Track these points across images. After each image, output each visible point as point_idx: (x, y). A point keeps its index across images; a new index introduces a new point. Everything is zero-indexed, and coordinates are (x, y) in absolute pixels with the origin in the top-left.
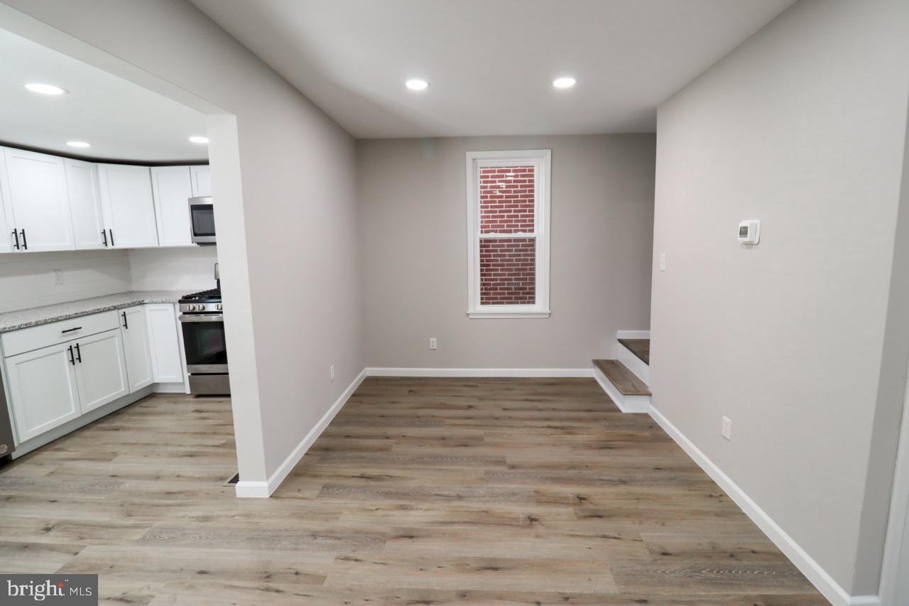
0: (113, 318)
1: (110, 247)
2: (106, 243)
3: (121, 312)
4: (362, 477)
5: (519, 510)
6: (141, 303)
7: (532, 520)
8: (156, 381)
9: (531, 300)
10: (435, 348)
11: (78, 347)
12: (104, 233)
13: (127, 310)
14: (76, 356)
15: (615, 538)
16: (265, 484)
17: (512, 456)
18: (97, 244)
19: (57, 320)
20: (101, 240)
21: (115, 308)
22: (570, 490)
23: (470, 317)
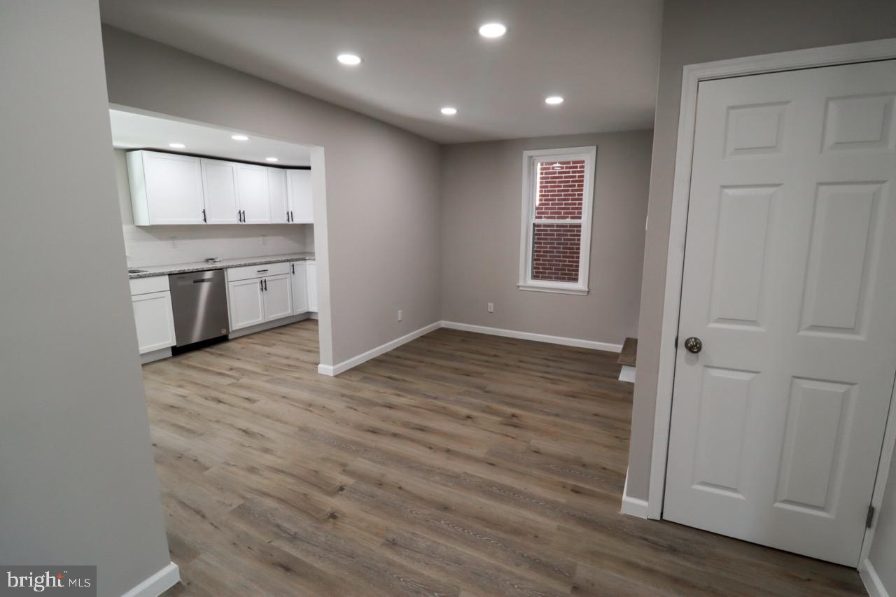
0: (286, 267)
1: (291, 222)
2: (288, 220)
3: (292, 263)
4: (390, 378)
5: (465, 411)
6: (304, 260)
7: (469, 417)
8: (310, 310)
9: (576, 280)
10: (492, 310)
11: (265, 281)
12: (288, 213)
13: (295, 263)
14: (264, 287)
15: (512, 437)
16: (332, 368)
17: (492, 387)
18: (283, 220)
19: (255, 264)
20: (286, 218)
21: (288, 261)
22: (510, 410)
23: (521, 288)
